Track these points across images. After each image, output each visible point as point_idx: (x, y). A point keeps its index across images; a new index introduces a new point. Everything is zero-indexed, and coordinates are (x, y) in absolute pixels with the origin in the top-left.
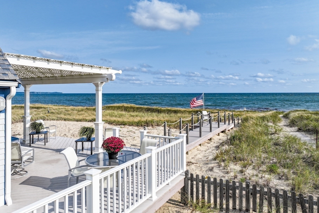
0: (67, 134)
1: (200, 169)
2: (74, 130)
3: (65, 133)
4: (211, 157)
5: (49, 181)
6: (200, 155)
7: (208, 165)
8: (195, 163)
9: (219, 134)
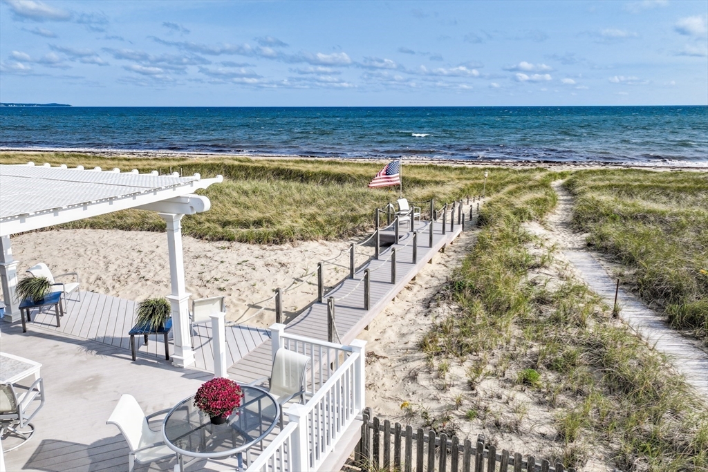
0: (104, 277)
1: (391, 375)
2: (118, 262)
3: (98, 273)
4: (413, 339)
5: (85, 453)
6: (393, 330)
7: (408, 365)
8: (381, 357)
9: (431, 260)
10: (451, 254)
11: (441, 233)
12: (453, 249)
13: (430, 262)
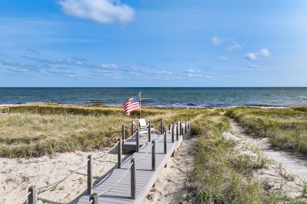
9: (166, 165)
10: (179, 157)
11: (171, 141)
12: (180, 153)
13: (166, 166)
